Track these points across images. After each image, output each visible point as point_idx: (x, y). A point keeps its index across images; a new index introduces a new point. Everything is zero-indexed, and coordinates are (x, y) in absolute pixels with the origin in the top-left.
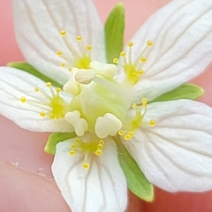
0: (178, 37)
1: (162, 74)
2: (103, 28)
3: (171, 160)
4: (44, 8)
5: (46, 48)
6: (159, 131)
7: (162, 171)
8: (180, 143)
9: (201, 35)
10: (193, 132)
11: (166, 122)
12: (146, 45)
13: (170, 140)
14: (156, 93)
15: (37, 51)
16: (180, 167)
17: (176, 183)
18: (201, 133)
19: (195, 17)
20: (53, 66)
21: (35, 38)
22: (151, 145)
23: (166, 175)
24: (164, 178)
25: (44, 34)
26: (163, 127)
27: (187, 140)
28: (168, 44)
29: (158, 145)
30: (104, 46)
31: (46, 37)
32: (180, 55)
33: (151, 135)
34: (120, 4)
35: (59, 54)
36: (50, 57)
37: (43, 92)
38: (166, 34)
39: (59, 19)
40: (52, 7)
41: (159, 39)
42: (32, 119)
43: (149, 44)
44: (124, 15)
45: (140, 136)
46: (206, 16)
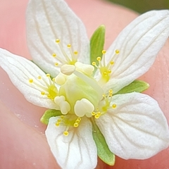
0: (134, 47)
1: (123, 74)
2: (89, 42)
3: (126, 137)
4: (49, 25)
5: (48, 53)
6: (120, 116)
7: (120, 144)
8: (132, 124)
9: (147, 45)
10: (140, 116)
11: (124, 109)
12: (115, 53)
13: (126, 122)
14: (119, 88)
15: (42, 55)
16: (131, 141)
17: (128, 153)
18: (145, 117)
19: (144, 31)
20: (52, 67)
21: (40, 45)
22: (114, 125)
23: (122, 147)
24: (121, 149)
25: (47, 43)
26: (122, 112)
27: (137, 122)
28: (127, 52)
29: (119, 125)
30: (89, 55)
31: (48, 45)
32: (134, 59)
33: (115, 118)
34: (103, 26)
35: (54, 56)
36: (50, 59)
37: (44, 80)
38: (126, 44)
39: (59, 33)
40: (54, 24)
41: (123, 49)
42: (37, 96)
43: (117, 52)
44: (104, 34)
45: (107, 119)
46: (151, 30)
